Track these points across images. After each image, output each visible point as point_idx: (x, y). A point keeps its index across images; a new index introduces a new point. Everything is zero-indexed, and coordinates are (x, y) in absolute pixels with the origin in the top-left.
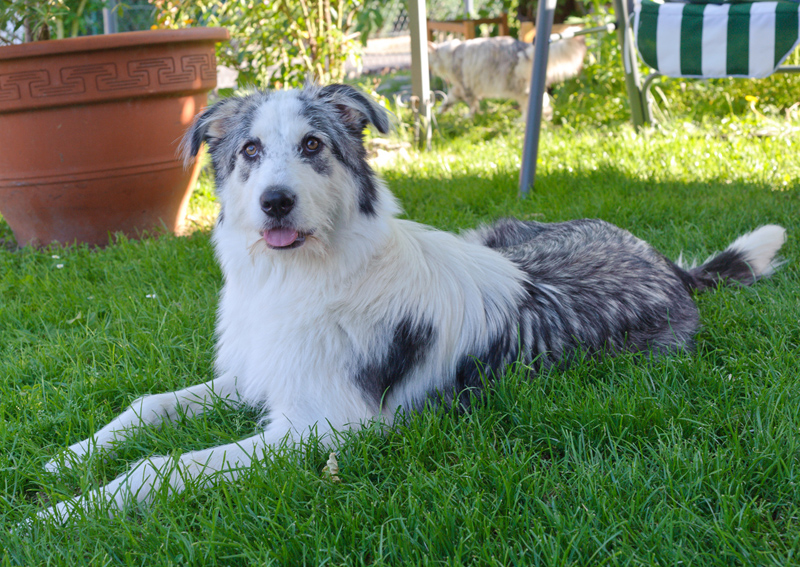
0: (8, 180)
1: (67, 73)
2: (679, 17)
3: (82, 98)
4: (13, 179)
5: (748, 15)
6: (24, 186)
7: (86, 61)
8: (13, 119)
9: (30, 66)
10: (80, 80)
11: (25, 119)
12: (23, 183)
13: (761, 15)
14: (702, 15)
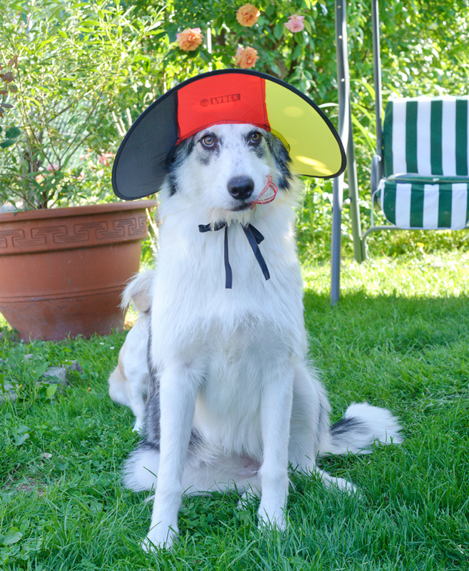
0: (28, 297)
1: (78, 228)
2: (410, 192)
3: (86, 244)
4: (32, 296)
5: (450, 191)
6: (40, 300)
7: (90, 220)
8: (37, 257)
9: (54, 223)
10: (86, 232)
11: (46, 257)
12: (40, 298)
13: (459, 192)
14: (423, 191)
